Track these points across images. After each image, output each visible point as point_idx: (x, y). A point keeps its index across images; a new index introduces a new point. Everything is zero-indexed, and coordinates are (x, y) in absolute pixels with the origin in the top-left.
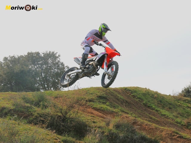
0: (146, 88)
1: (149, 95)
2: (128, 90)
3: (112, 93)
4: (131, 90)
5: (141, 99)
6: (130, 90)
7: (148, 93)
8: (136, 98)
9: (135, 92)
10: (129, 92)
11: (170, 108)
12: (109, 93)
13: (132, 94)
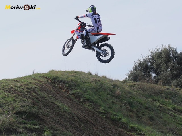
0: (90, 74)
1: (104, 90)
2: (61, 81)
3: (42, 97)
4: (67, 82)
5: (93, 102)
6: (65, 82)
7: (101, 85)
8: (82, 100)
9: (77, 85)
10: (62, 85)
11: (151, 119)
12: (37, 98)
13: (71, 90)
